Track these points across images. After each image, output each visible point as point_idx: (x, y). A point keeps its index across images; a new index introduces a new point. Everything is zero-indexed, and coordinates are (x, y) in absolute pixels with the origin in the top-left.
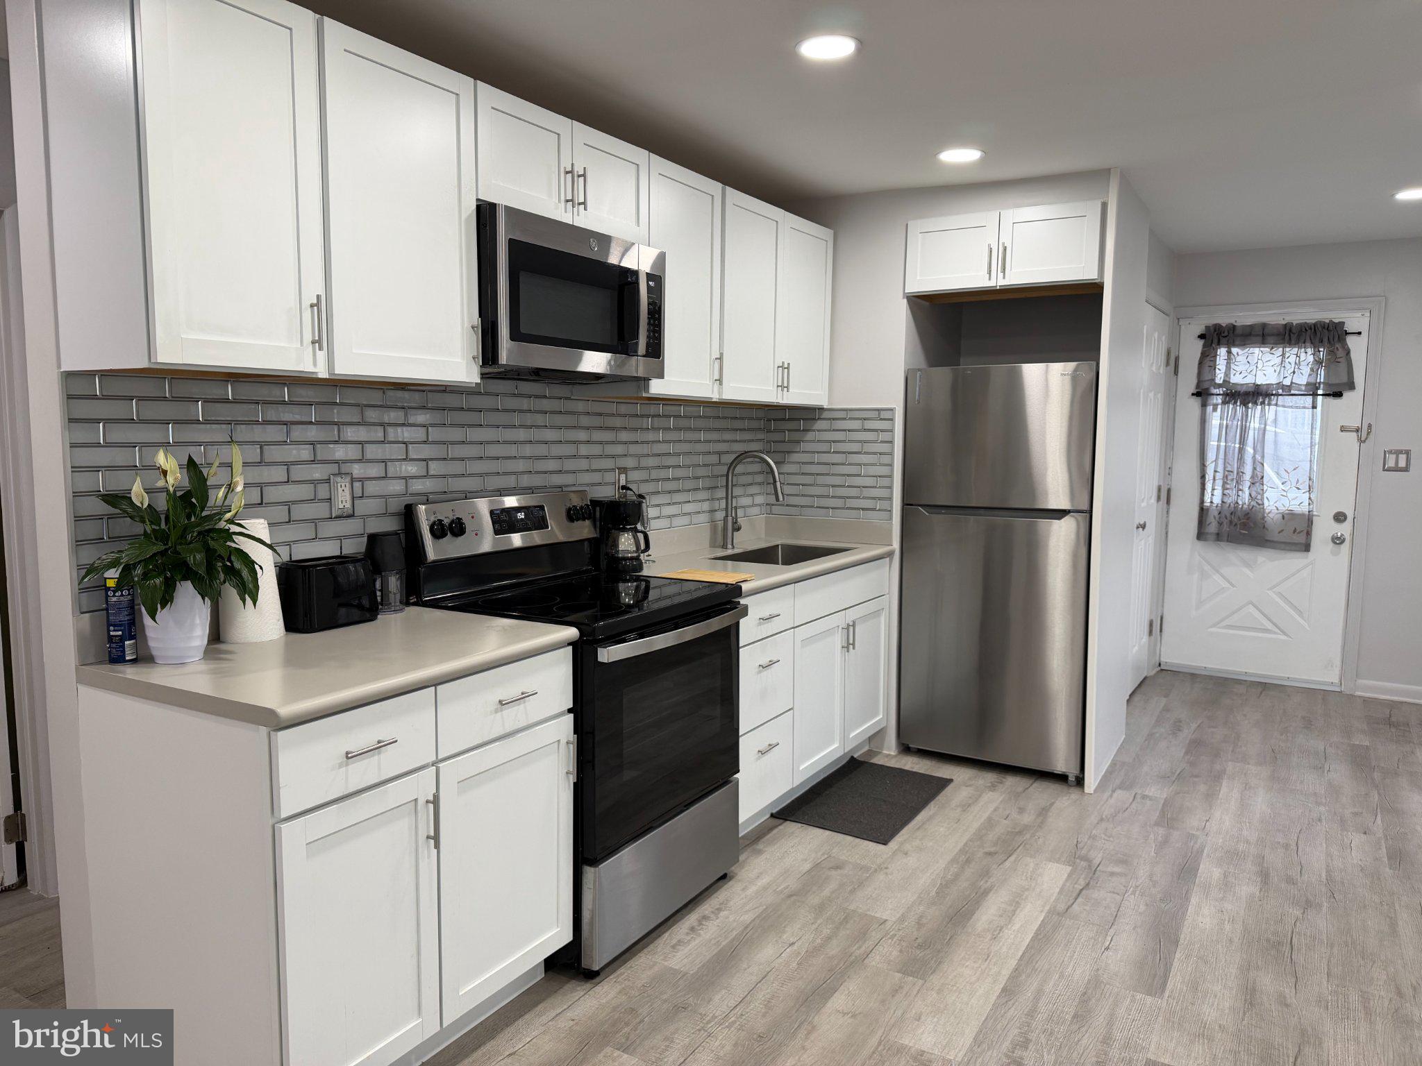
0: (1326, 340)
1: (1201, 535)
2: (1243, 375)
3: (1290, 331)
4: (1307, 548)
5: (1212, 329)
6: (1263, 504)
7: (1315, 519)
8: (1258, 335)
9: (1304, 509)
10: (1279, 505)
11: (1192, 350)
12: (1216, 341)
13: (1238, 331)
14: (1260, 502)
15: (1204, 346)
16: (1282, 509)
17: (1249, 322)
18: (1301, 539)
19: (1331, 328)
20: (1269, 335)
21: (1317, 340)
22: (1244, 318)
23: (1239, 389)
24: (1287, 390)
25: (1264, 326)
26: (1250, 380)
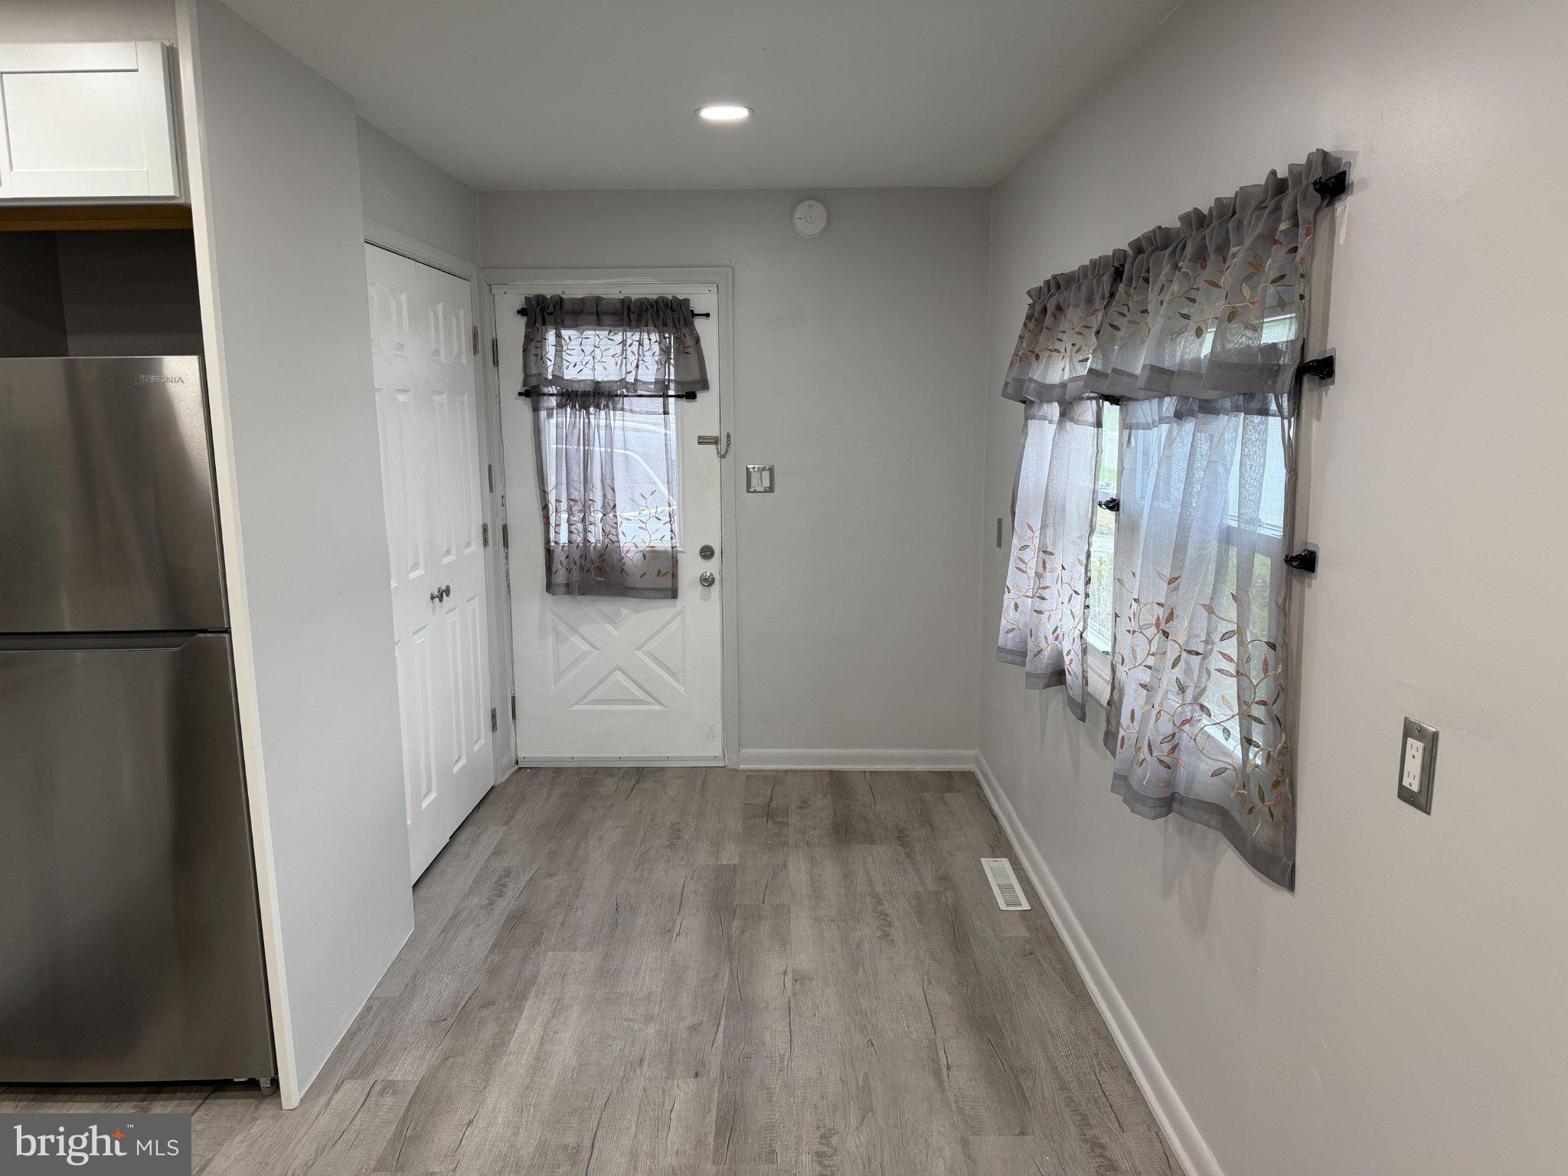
0: (670, 322)
1: (550, 587)
2: (578, 368)
3: (629, 308)
4: (673, 593)
5: (534, 303)
6: (618, 541)
7: (679, 556)
8: (592, 313)
9: (665, 545)
10: (637, 541)
11: (512, 331)
12: (540, 319)
13: (567, 307)
14: (614, 539)
15: (527, 326)
16: (642, 546)
17: (579, 294)
18: (666, 582)
19: (675, 307)
20: (606, 313)
21: (661, 322)
22: (575, 288)
23: (576, 387)
24: (632, 389)
25: (598, 300)
26: (587, 375)
